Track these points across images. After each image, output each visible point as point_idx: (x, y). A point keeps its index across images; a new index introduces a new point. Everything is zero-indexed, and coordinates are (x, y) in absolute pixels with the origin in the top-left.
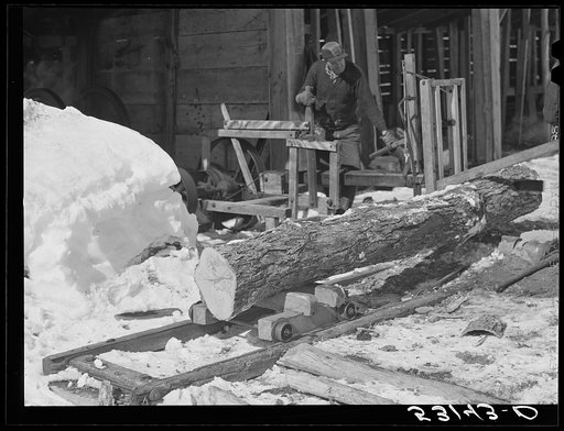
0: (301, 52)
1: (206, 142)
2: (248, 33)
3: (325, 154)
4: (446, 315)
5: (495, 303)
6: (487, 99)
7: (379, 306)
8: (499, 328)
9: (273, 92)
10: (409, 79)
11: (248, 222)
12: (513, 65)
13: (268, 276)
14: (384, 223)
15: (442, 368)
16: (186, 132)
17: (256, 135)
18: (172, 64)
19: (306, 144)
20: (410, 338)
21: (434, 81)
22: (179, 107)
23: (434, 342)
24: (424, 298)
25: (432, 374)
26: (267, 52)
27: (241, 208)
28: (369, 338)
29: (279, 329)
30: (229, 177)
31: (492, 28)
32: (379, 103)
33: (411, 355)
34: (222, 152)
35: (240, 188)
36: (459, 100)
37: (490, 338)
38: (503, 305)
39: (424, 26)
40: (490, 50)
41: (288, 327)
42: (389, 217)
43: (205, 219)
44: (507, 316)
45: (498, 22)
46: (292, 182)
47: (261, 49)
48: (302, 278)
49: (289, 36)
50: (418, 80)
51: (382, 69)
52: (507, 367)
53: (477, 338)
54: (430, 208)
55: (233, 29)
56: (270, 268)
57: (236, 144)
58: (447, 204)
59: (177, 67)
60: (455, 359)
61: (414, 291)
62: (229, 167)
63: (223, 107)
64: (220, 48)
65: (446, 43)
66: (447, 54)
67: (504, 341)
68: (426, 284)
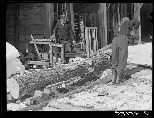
0: (53, 20)
1: (27, 45)
2: (38, 15)
3: (60, 48)
4: (93, 91)
5: (106, 88)
6: (103, 32)
7: (75, 89)
8: (107, 94)
9: (46, 31)
10: (82, 27)
11: (39, 67)
12: (110, 23)
13: (29, 86)
14: (64, 70)
15: (91, 106)
16: (22, 42)
17: (41, 43)
18: (18, 24)
19: (54, 45)
20: (83, 98)
21: (89, 28)
22: (20, 36)
23: (89, 98)
24: (87, 87)
25: (89, 107)
26: (44, 20)
27: (37, 63)
28: (72, 98)
29: (32, 101)
30: (34, 55)
31: (104, 13)
32: (75, 34)
33: (83, 102)
34: (32, 48)
35: (37, 57)
36: (95, 33)
37: (104, 97)
38: (108, 88)
39: (86, 13)
40: (104, 19)
41: (35, 101)
42: (66, 68)
43: (27, 66)
44: (109, 91)
45: (106, 12)
46: (51, 55)
47: (42, 19)
48: (40, 86)
49: (49, 16)
50: (84, 27)
51: (75, 25)
52: (109, 104)
53: (101, 97)
54: (78, 65)
55: (34, 14)
56: (30, 83)
57: (35, 45)
58: (83, 64)
59: (19, 24)
60: (95, 103)
61: (84, 85)
62: (34, 52)
63: (31, 35)
64: (31, 19)
65: (93, 17)
66: (93, 20)
67: (108, 97)
68: (88, 83)
